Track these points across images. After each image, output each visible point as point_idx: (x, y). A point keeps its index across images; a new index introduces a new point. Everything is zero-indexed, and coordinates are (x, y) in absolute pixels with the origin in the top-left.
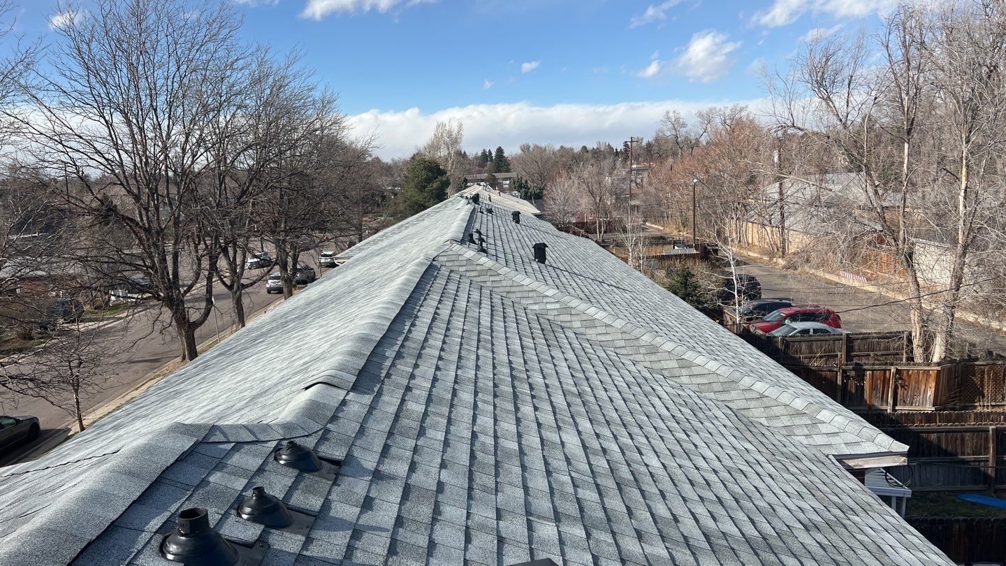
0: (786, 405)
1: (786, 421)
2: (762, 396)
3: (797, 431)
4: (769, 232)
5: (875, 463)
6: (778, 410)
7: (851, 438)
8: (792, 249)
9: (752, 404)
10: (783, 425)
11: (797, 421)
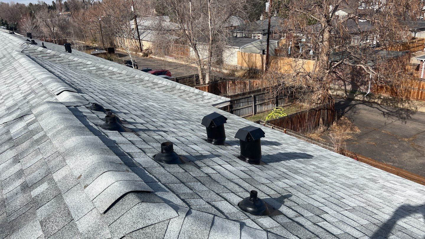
0: (193, 92)
1: (194, 97)
2: (184, 91)
3: (199, 100)
4: (134, 41)
5: (222, 105)
6: (191, 94)
7: (215, 99)
8: (144, 48)
9: (182, 94)
10: (194, 99)
11: (198, 97)
